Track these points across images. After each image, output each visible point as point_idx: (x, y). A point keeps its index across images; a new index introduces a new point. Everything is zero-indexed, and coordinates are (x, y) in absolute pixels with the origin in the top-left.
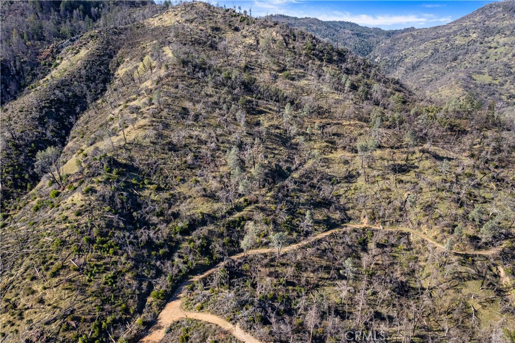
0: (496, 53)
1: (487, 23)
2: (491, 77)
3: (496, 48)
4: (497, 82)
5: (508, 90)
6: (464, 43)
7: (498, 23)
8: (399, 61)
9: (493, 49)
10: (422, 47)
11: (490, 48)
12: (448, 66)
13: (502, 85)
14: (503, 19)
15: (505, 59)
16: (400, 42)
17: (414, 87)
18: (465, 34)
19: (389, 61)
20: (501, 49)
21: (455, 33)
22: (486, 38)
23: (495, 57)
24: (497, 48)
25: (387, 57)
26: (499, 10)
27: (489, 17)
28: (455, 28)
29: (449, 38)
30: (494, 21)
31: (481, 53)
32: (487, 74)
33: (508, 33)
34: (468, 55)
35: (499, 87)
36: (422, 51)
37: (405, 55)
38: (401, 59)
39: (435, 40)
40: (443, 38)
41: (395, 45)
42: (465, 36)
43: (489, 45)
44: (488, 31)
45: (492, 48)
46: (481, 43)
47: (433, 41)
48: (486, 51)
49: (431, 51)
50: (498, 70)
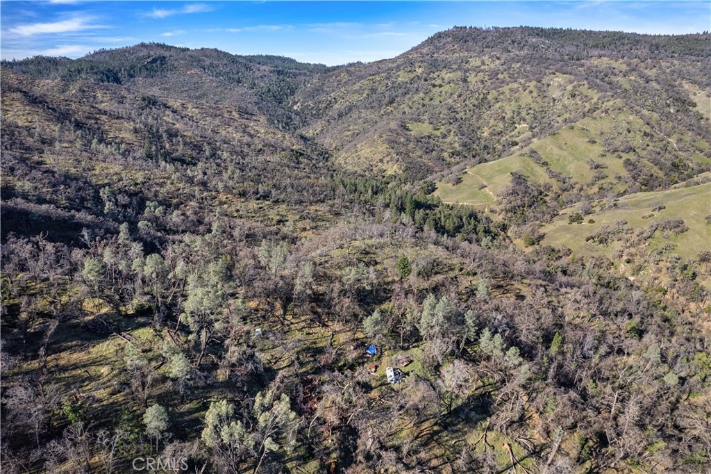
0: (441, 92)
1: (436, 55)
2: (431, 125)
3: (440, 86)
4: (438, 133)
5: (451, 144)
6: (407, 80)
7: (447, 56)
8: (326, 107)
9: (438, 88)
10: (356, 87)
11: (434, 86)
12: (382, 112)
13: (445, 136)
14: (453, 51)
15: (450, 101)
16: (331, 80)
17: (334, 146)
18: (409, 69)
19: (312, 108)
20: (446, 88)
21: (398, 68)
22: (432, 74)
23: (439, 98)
24: (442, 86)
25: (310, 102)
26: (448, 40)
27: (438, 49)
28: (399, 62)
29: (389, 73)
30: (443, 53)
31: (424, 93)
32: (427, 122)
33: (455, 67)
34: (408, 96)
35: (441, 140)
36: (356, 92)
37: (335, 99)
38: (328, 104)
39: (373, 77)
40: (382, 75)
41: (323, 84)
42: (410, 71)
43: (433, 82)
44: (434, 65)
45: (436, 86)
46: (426, 80)
47: (370, 78)
48: (430, 91)
49: (366, 92)
50: (441, 115)
